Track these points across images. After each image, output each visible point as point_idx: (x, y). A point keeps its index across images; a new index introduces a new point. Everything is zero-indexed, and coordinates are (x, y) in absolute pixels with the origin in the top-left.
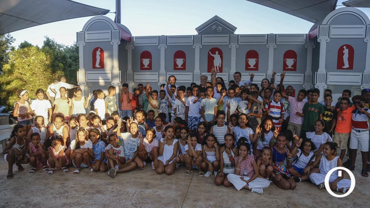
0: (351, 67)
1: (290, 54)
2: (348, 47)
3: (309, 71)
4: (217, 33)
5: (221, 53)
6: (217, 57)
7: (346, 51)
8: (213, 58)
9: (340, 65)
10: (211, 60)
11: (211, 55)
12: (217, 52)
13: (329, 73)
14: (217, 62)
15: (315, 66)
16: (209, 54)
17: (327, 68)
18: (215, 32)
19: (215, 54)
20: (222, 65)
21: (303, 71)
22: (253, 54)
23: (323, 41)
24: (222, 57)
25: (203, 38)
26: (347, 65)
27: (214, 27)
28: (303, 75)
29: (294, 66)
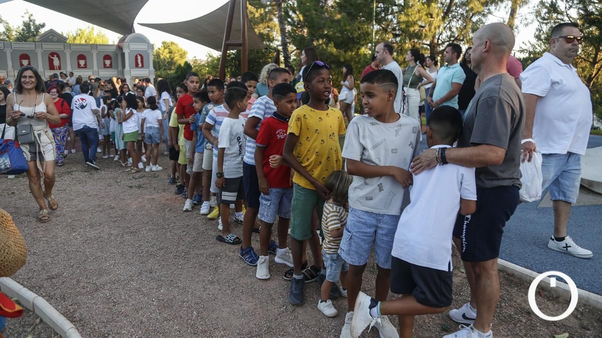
0: (143, 66)
1: (107, 57)
2: (140, 55)
3: (120, 68)
4: (53, 42)
5: (58, 56)
6: (56, 59)
7: (139, 58)
8: (53, 60)
9: (137, 65)
10: (51, 62)
11: (51, 57)
12: (55, 56)
13: (132, 70)
14: (56, 62)
15: (124, 66)
16: (49, 56)
17: (131, 67)
18: (52, 41)
19: (54, 57)
20: (60, 64)
21: (117, 68)
22: (81, 57)
23: (126, 51)
24: (59, 59)
25: (43, 45)
26: (140, 65)
27: (51, 37)
28: (117, 70)
29: (111, 64)
